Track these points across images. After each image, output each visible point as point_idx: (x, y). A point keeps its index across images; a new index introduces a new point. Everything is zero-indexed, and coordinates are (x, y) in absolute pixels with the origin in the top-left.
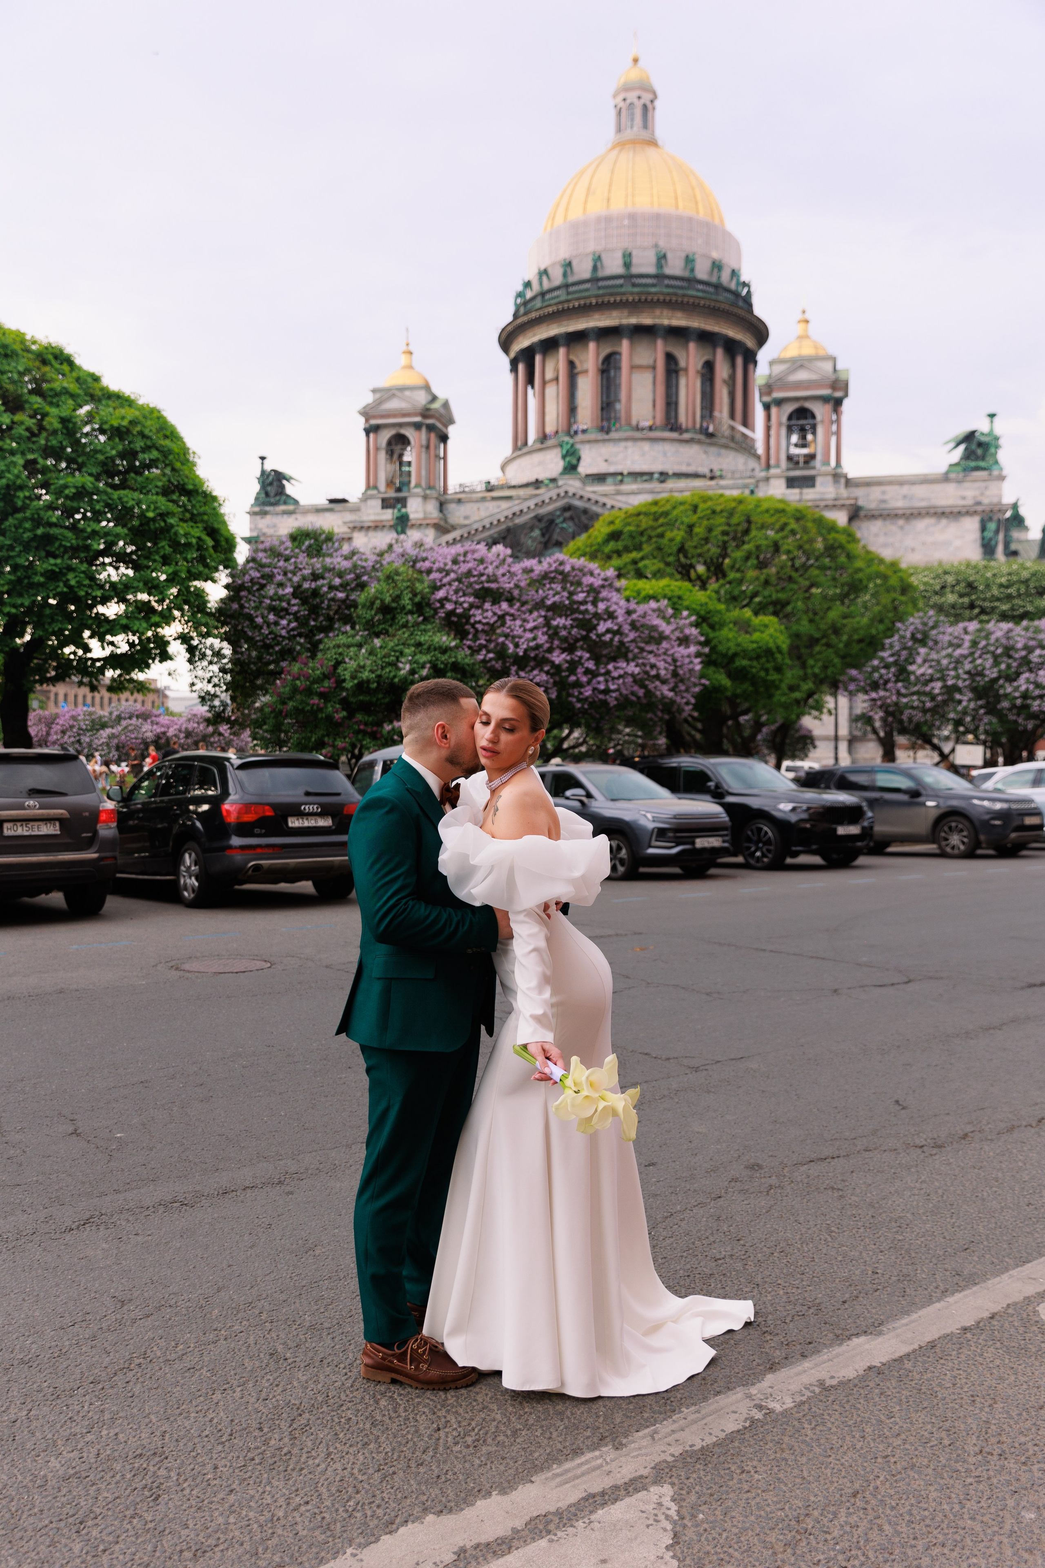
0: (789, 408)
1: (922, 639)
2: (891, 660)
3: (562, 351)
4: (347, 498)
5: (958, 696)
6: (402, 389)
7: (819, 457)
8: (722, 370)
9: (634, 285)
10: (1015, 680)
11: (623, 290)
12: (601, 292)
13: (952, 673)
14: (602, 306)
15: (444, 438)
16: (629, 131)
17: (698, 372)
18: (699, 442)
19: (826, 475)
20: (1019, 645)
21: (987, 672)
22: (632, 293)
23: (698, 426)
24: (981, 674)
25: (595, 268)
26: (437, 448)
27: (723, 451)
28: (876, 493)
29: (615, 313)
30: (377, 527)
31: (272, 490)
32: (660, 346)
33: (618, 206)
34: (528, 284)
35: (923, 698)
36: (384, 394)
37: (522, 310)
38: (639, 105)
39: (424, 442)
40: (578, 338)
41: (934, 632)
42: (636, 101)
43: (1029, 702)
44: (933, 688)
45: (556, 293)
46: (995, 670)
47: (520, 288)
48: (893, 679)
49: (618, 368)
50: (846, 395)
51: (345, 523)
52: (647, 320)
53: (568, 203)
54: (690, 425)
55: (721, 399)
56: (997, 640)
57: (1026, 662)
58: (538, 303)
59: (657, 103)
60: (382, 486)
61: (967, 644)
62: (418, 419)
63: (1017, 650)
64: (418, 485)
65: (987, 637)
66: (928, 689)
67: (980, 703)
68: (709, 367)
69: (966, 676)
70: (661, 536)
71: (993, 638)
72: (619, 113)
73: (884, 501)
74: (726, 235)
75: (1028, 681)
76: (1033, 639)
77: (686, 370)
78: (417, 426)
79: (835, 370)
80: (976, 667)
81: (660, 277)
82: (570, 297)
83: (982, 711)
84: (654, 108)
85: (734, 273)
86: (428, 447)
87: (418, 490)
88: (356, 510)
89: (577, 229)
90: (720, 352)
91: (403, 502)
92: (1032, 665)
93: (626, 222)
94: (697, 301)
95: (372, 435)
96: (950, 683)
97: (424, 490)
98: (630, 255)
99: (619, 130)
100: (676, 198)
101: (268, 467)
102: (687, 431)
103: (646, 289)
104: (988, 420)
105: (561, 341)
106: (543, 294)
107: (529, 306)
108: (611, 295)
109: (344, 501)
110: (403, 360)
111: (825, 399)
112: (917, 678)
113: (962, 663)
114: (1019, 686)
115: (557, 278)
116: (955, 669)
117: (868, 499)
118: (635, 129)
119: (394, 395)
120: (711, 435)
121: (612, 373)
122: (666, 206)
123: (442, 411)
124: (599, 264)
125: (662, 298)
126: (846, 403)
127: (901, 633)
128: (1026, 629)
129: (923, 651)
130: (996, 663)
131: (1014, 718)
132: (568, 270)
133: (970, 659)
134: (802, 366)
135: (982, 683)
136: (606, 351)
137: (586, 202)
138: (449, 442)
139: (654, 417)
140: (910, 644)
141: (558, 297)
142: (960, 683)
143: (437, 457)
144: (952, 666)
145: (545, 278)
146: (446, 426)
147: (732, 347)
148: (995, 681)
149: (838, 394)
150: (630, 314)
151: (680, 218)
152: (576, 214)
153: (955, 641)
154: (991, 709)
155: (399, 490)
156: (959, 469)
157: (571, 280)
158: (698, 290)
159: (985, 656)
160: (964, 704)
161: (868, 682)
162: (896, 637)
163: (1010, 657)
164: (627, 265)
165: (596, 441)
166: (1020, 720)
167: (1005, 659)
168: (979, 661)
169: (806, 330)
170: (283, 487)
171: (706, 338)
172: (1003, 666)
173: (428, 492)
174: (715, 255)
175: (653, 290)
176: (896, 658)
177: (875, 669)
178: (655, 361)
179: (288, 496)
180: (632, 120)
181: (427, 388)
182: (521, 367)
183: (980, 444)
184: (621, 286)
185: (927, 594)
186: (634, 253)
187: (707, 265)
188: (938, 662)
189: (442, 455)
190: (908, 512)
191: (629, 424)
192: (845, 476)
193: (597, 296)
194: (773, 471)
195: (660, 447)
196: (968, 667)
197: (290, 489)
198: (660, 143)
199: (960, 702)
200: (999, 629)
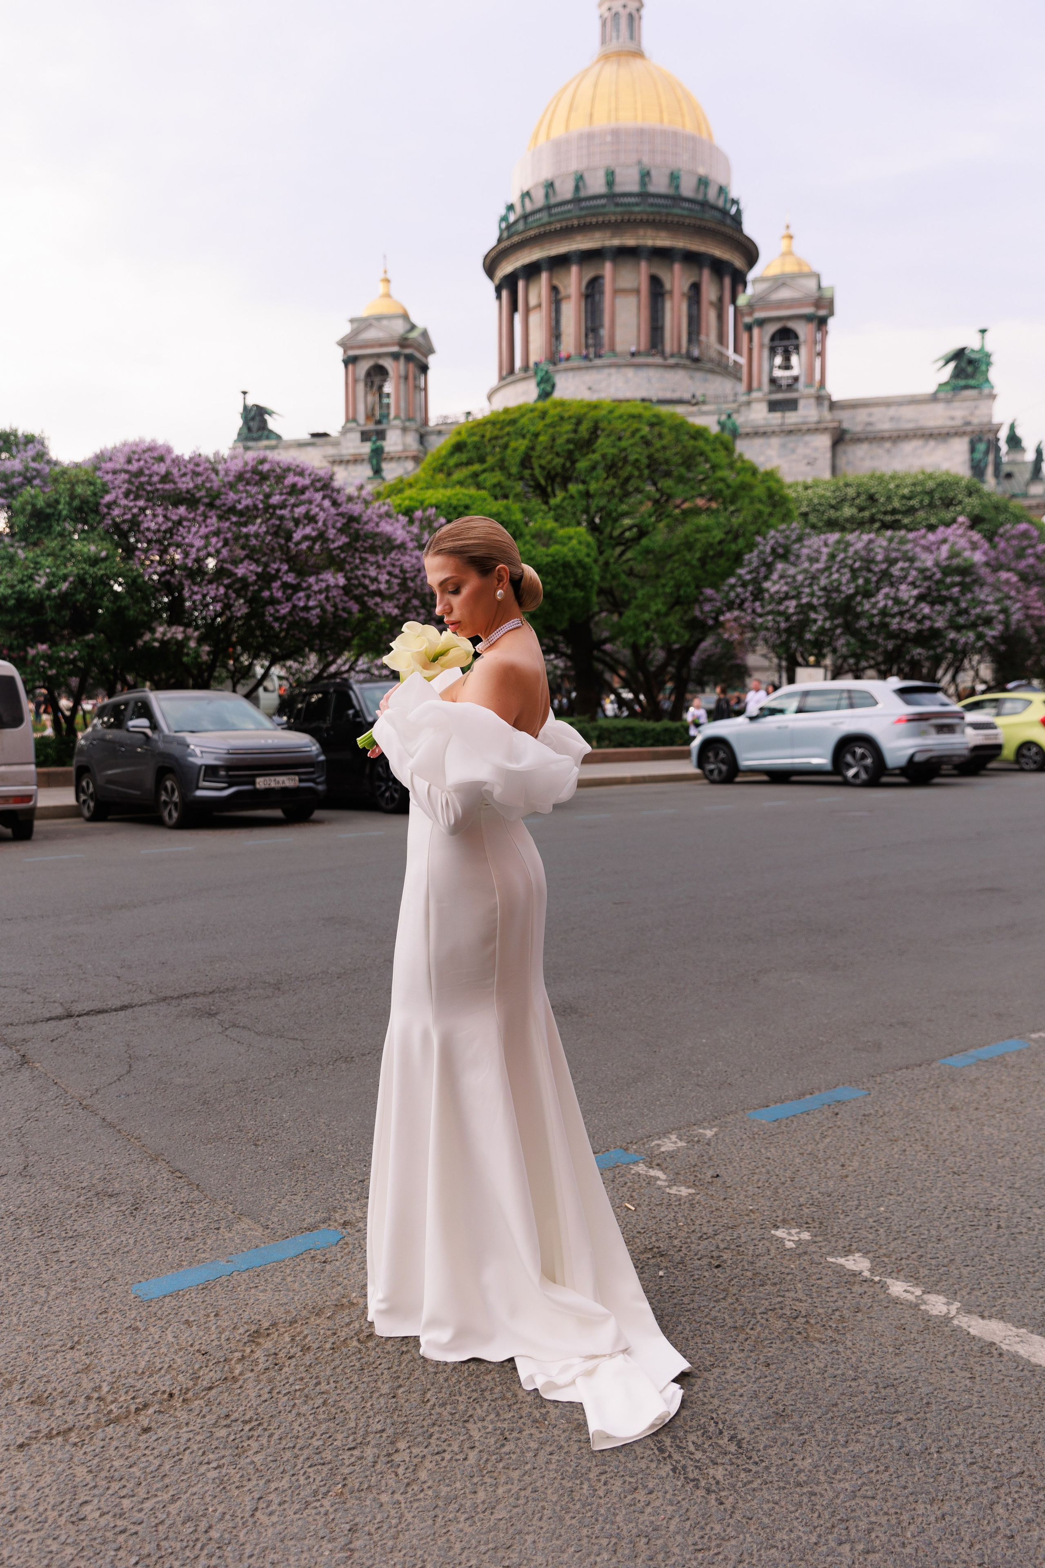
0: (772, 329)
1: (783, 553)
2: (748, 577)
3: (544, 276)
4: (328, 432)
5: (813, 615)
6: (379, 318)
7: (802, 380)
8: (709, 292)
9: (617, 205)
10: (873, 596)
11: (605, 210)
12: (584, 213)
13: (807, 590)
14: (584, 228)
15: (424, 369)
16: (614, 41)
17: (683, 295)
18: (684, 367)
19: (808, 397)
20: (880, 558)
21: (844, 588)
22: (614, 213)
23: (684, 350)
24: (838, 590)
25: (577, 188)
26: (415, 378)
27: (710, 377)
28: (862, 415)
29: (598, 235)
30: (356, 460)
31: (254, 425)
32: (644, 269)
33: (602, 122)
34: (511, 208)
35: (779, 619)
36: (361, 324)
37: (505, 235)
38: (624, 13)
39: (402, 371)
40: (560, 262)
41: (797, 546)
42: (621, 10)
43: (888, 620)
44: (787, 607)
45: (538, 216)
46: (852, 585)
47: (503, 212)
48: (751, 598)
49: (602, 293)
50: (831, 313)
51: (325, 457)
52: (630, 241)
53: (551, 121)
54: (675, 349)
55: (707, 322)
56: (856, 552)
57: (885, 575)
58: (521, 226)
59: (644, 12)
60: (361, 418)
61: (824, 558)
62: (395, 349)
63: (877, 563)
64: (397, 417)
65: (845, 550)
66: (782, 608)
67: (837, 622)
68: (696, 287)
69: (821, 593)
70: (506, 446)
71: (851, 550)
72: (604, 24)
73: (870, 424)
74: (713, 150)
75: (887, 596)
76: (898, 550)
77: (671, 292)
78: (395, 356)
79: (819, 287)
80: (831, 583)
81: (644, 195)
82: (552, 219)
83: (839, 631)
84: (640, 18)
85: (722, 190)
86: (406, 378)
87: (397, 422)
88: (336, 444)
89: (559, 147)
90: (706, 274)
91: (381, 435)
92: (894, 579)
93: (609, 138)
94: (682, 220)
95: (350, 367)
96: (804, 600)
97: (403, 422)
98: (613, 173)
99: (603, 41)
100: (661, 112)
101: (250, 402)
102: (672, 355)
103: (629, 209)
104: (979, 335)
105: (544, 266)
106: (525, 217)
107: (513, 230)
108: (594, 215)
109: (325, 435)
110: (381, 288)
111: (809, 318)
112: (771, 596)
113: (818, 579)
114: (877, 602)
115: (539, 199)
116: (810, 585)
117: (853, 422)
118: (621, 40)
119: (370, 325)
120: (697, 360)
121: (597, 297)
122: (650, 120)
123: (421, 340)
124: (581, 184)
125: (645, 217)
126: (831, 322)
127: (761, 547)
128: (891, 540)
129: (780, 566)
130: (854, 578)
131: (874, 638)
132: (551, 192)
133: (826, 574)
134: (784, 284)
135: (838, 600)
136: (589, 275)
137: (568, 119)
138: (430, 373)
139: (639, 344)
140: (770, 559)
141: (540, 219)
142: (815, 601)
143: (417, 387)
144: (807, 582)
145: (527, 201)
146: (426, 356)
147: (719, 268)
148: (851, 597)
149: (822, 313)
150: (613, 236)
151: (664, 133)
152: (558, 131)
153: (814, 555)
154: (849, 628)
155: (379, 422)
156: (948, 388)
157: (553, 201)
158: (683, 209)
159: (843, 571)
160: (820, 623)
161: (725, 602)
162: (755, 553)
163: (870, 570)
164: (610, 183)
165: (579, 369)
166: (880, 641)
167: (864, 573)
168: (835, 576)
169: (790, 246)
170: (265, 422)
171: (691, 259)
172: (861, 581)
173: (408, 424)
174: (702, 171)
175: (637, 209)
176: (754, 575)
177: (733, 587)
178: (639, 284)
179: (271, 431)
180: (618, 31)
181: (405, 317)
182: (505, 294)
183: (971, 362)
184: (604, 206)
185: (822, 509)
186: (618, 171)
187: (693, 182)
188: (794, 577)
189: (423, 385)
190: (895, 434)
191: (613, 350)
192: (829, 398)
193: (579, 217)
194: (755, 395)
195: (644, 373)
196: (823, 582)
197: (272, 424)
198: (647, 54)
199: (815, 621)
200: (859, 540)
